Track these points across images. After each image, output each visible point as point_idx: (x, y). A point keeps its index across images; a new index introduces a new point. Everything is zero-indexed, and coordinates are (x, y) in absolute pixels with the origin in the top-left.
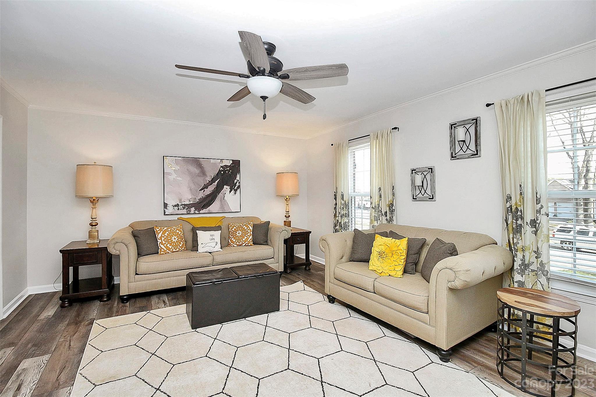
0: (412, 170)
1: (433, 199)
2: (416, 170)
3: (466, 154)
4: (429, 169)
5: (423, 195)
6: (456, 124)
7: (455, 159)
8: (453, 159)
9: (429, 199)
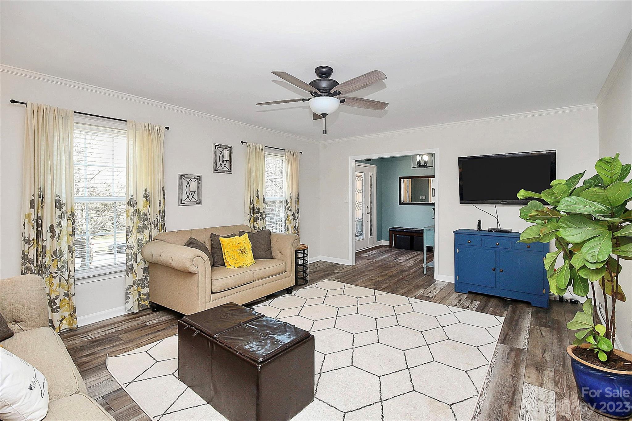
0: (181, 176)
1: (200, 203)
2: (185, 176)
3: (224, 170)
4: (197, 177)
5: (190, 200)
6: (218, 146)
7: (217, 172)
8: (215, 171)
9: (197, 203)
